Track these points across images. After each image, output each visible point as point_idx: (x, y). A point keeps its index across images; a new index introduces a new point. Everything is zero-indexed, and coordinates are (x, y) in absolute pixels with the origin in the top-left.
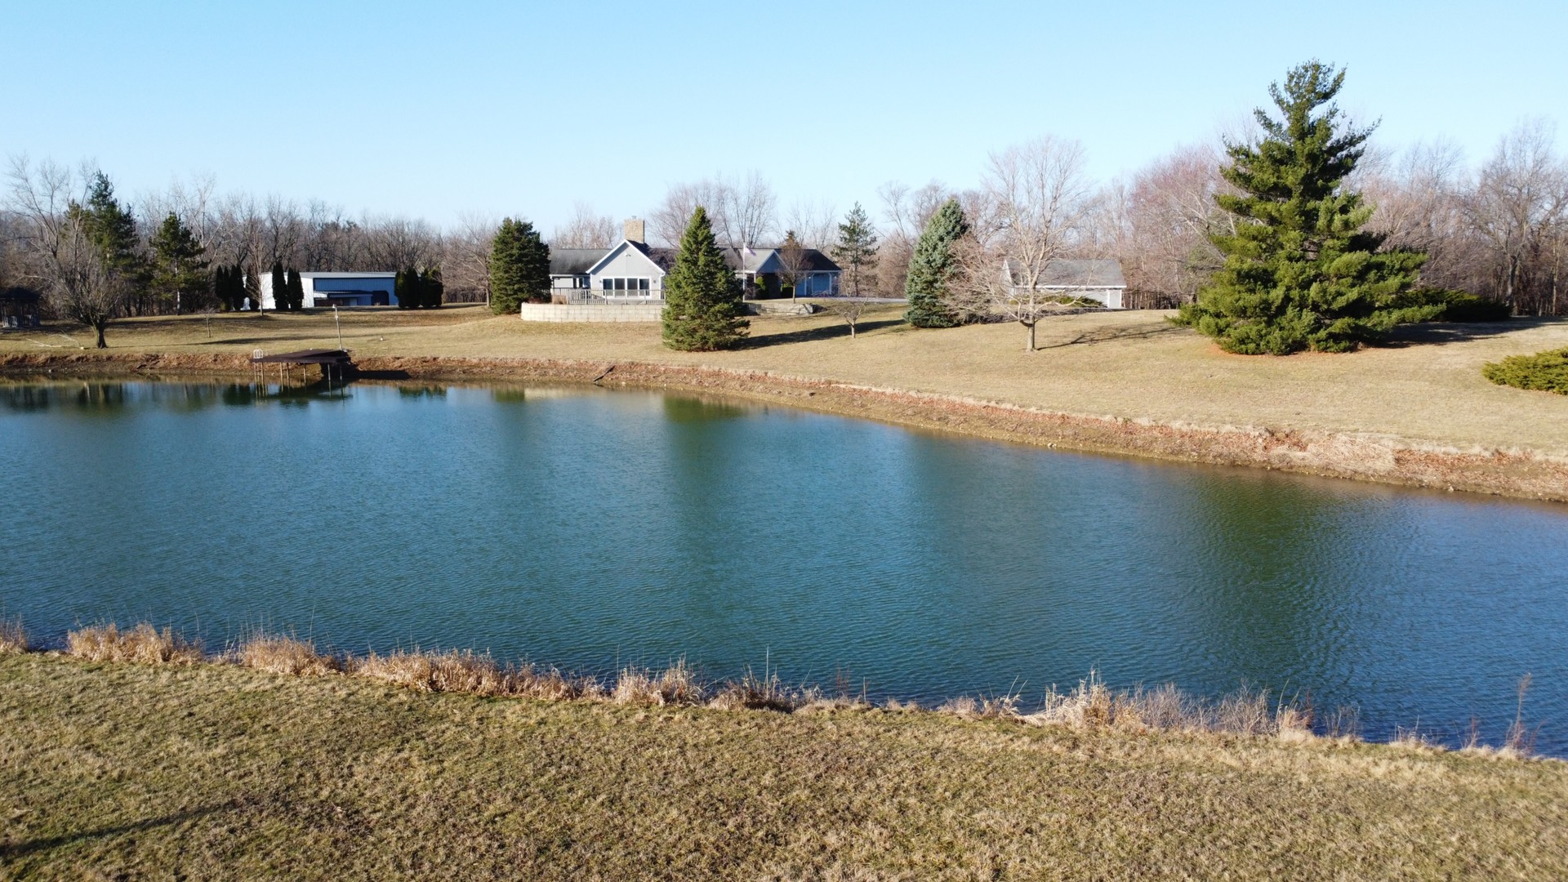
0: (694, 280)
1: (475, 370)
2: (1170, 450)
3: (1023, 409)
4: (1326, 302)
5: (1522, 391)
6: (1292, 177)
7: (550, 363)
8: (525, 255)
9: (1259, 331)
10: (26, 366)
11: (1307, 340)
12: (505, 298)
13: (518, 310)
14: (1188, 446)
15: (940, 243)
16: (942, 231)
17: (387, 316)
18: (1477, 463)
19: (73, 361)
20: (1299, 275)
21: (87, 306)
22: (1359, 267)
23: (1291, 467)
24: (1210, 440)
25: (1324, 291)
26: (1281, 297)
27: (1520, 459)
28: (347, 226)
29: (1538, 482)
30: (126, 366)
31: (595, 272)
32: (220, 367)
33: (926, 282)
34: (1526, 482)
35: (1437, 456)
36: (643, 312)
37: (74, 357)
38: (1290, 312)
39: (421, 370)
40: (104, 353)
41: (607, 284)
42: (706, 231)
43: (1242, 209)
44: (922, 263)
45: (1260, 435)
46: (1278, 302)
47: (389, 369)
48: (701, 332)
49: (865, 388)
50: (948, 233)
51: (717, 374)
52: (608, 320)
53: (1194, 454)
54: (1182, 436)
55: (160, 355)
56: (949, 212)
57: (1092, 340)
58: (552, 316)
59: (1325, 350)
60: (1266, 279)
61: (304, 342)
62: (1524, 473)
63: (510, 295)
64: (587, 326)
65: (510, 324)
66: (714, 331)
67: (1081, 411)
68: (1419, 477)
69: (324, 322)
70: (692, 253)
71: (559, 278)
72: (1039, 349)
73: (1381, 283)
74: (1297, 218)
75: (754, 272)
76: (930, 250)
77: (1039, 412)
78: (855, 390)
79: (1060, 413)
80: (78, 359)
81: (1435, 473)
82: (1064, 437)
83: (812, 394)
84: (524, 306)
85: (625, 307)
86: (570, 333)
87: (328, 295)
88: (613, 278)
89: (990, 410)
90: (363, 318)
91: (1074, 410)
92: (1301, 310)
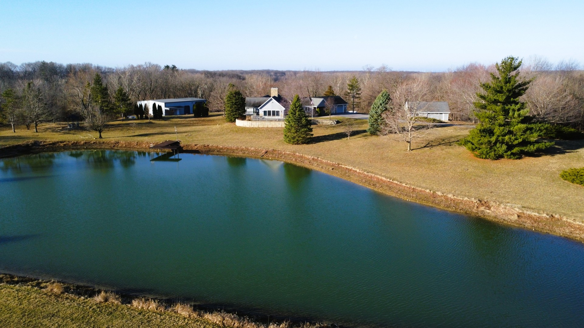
0: (295, 121)
1: (221, 151)
2: (446, 206)
3: (401, 184)
4: (511, 142)
5: (571, 184)
6: (501, 98)
7: (246, 149)
8: (237, 102)
9: (487, 151)
10: (77, 146)
11: (503, 155)
12: (230, 117)
13: (235, 121)
14: (452, 205)
15: (380, 106)
16: (381, 102)
17: (190, 121)
18: (544, 220)
19: (92, 144)
20: (502, 132)
21: (96, 126)
22: (524, 130)
23: (484, 216)
24: (460, 202)
25: (510, 138)
26: (495, 140)
27: (559, 219)
28: (172, 67)
29: (562, 229)
30: (109, 146)
31: (261, 108)
32: (139, 147)
33: (375, 119)
34: (558, 229)
35: (532, 216)
36: (277, 124)
37: (92, 142)
38: (498, 145)
39: (204, 150)
40: (102, 140)
41: (265, 112)
42: (299, 103)
43: (484, 107)
44: (374, 113)
45: (477, 202)
46: (494, 142)
47: (193, 149)
48: (297, 138)
49: (350, 168)
50: (383, 102)
51: (302, 157)
52: (265, 127)
53: (454, 208)
54: (451, 200)
55: (119, 141)
56: (384, 95)
57: (431, 146)
58: (246, 125)
59: (510, 158)
60: (491, 132)
61: (164, 136)
62: (558, 225)
63: (232, 116)
64: (258, 130)
65: (232, 128)
66: (301, 138)
67: (420, 187)
68: (524, 224)
69: (170, 124)
70: (294, 111)
71: (249, 108)
72: (412, 150)
73: (531, 135)
74: (502, 112)
75: (316, 107)
76: (377, 108)
77: (406, 186)
78: (347, 168)
79: (413, 187)
80: (94, 143)
81: (530, 223)
82: (413, 197)
83: (333, 169)
84: (237, 120)
85: (271, 122)
86: (252, 133)
87: (170, 109)
88: (267, 110)
89: (390, 183)
90: (183, 122)
91: (417, 186)
92: (502, 145)
